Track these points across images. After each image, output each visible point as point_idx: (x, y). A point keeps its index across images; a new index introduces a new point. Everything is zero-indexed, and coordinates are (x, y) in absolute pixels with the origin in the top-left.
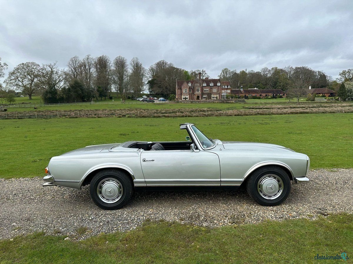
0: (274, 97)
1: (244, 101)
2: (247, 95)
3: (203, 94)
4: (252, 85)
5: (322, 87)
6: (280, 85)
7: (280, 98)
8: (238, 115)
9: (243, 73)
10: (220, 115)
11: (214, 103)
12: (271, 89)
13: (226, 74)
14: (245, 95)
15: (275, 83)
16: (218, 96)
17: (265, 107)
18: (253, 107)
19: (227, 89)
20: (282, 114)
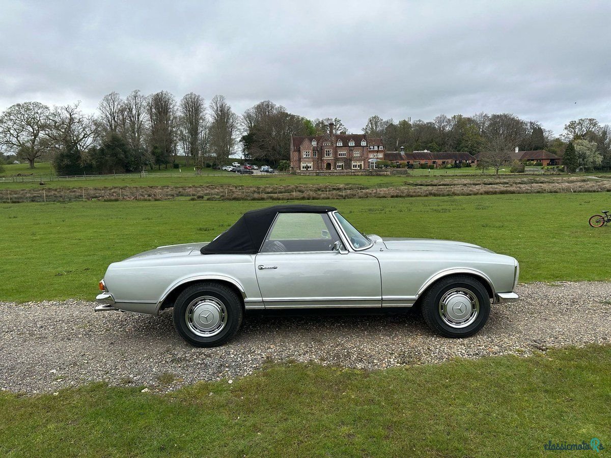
0: (456, 166)
1: (406, 173)
2: (411, 162)
3: (337, 159)
4: (419, 145)
5: (536, 149)
6: (466, 145)
7: (467, 166)
8: (397, 196)
9: (405, 124)
10: (367, 197)
11: (355, 175)
12: (451, 152)
13: (376, 126)
14: (408, 162)
15: (459, 142)
16: (362, 163)
17: (442, 183)
18: (422, 183)
19: (378, 152)
20: (470, 195)
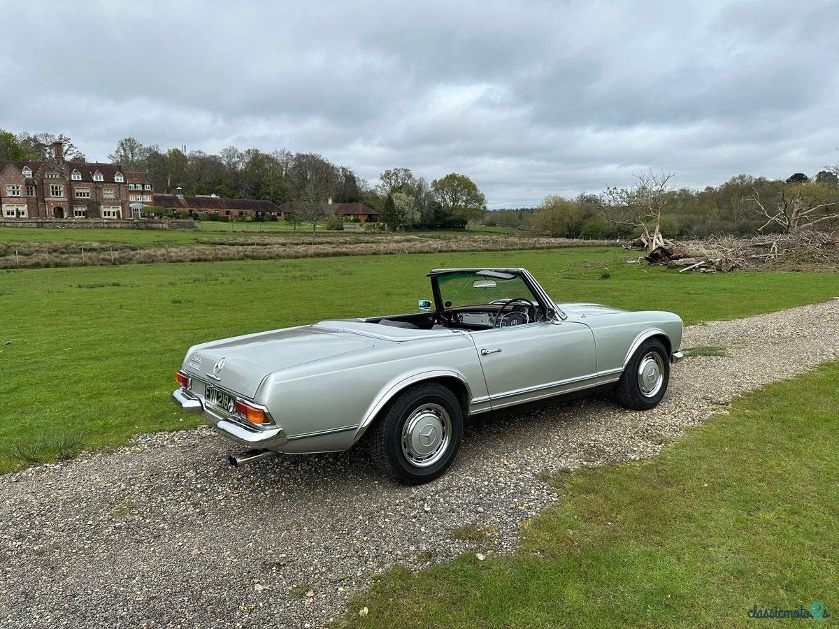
0: (258, 219)
1: (191, 226)
2: (195, 211)
3: (72, 202)
4: (202, 187)
6: (268, 191)
7: (272, 220)
9: (177, 154)
10: (153, 261)
11: (109, 227)
12: (249, 199)
13: (132, 154)
14: (190, 211)
15: (258, 187)
16: (120, 209)
17: (250, 241)
18: (222, 241)
19: (143, 193)
20: (298, 257)
